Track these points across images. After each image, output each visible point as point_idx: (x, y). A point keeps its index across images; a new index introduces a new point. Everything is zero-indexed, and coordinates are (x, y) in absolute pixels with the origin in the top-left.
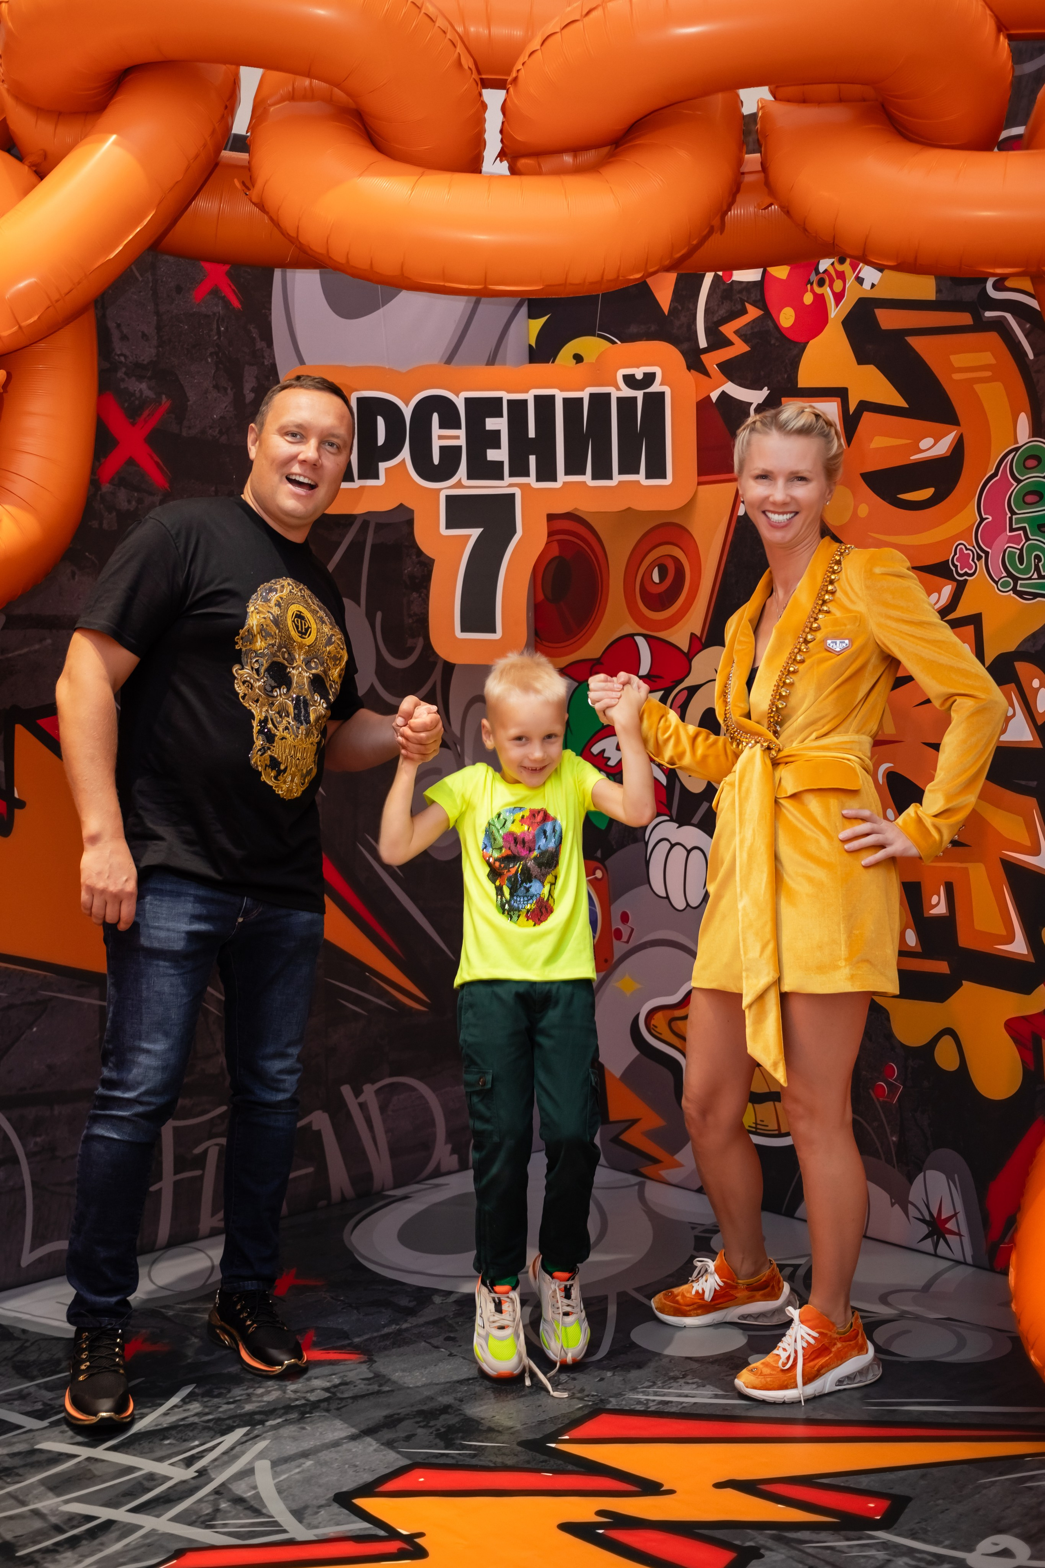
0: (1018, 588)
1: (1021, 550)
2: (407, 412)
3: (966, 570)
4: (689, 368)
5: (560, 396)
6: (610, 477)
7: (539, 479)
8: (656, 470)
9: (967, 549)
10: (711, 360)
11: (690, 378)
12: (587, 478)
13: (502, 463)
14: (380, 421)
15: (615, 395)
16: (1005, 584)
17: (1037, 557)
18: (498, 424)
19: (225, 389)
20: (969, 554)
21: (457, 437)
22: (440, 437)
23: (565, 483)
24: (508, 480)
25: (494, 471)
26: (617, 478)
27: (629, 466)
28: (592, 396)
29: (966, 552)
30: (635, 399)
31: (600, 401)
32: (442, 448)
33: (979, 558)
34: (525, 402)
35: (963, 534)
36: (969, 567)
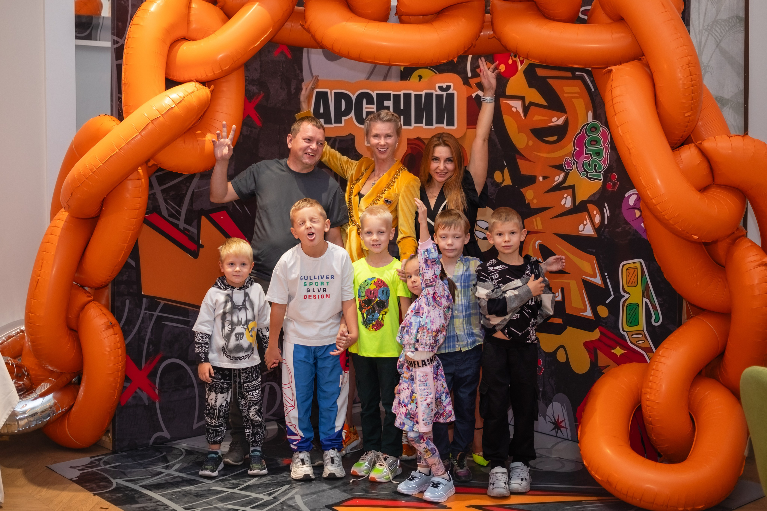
0: (588, 176)
1: (589, 162)
2: (354, 98)
4: (464, 84)
5: (413, 93)
6: (432, 125)
7: (405, 124)
10: (473, 82)
11: (464, 88)
12: (423, 125)
14: (343, 102)
15: (435, 93)
16: (584, 174)
17: (595, 165)
18: (389, 103)
19: (285, 89)
21: (373, 108)
22: (366, 108)
23: (414, 127)
26: (435, 126)
27: (440, 121)
28: (426, 93)
30: (443, 95)
31: (429, 95)
32: (367, 113)
34: (399, 95)
35: (568, 155)
36: (571, 167)
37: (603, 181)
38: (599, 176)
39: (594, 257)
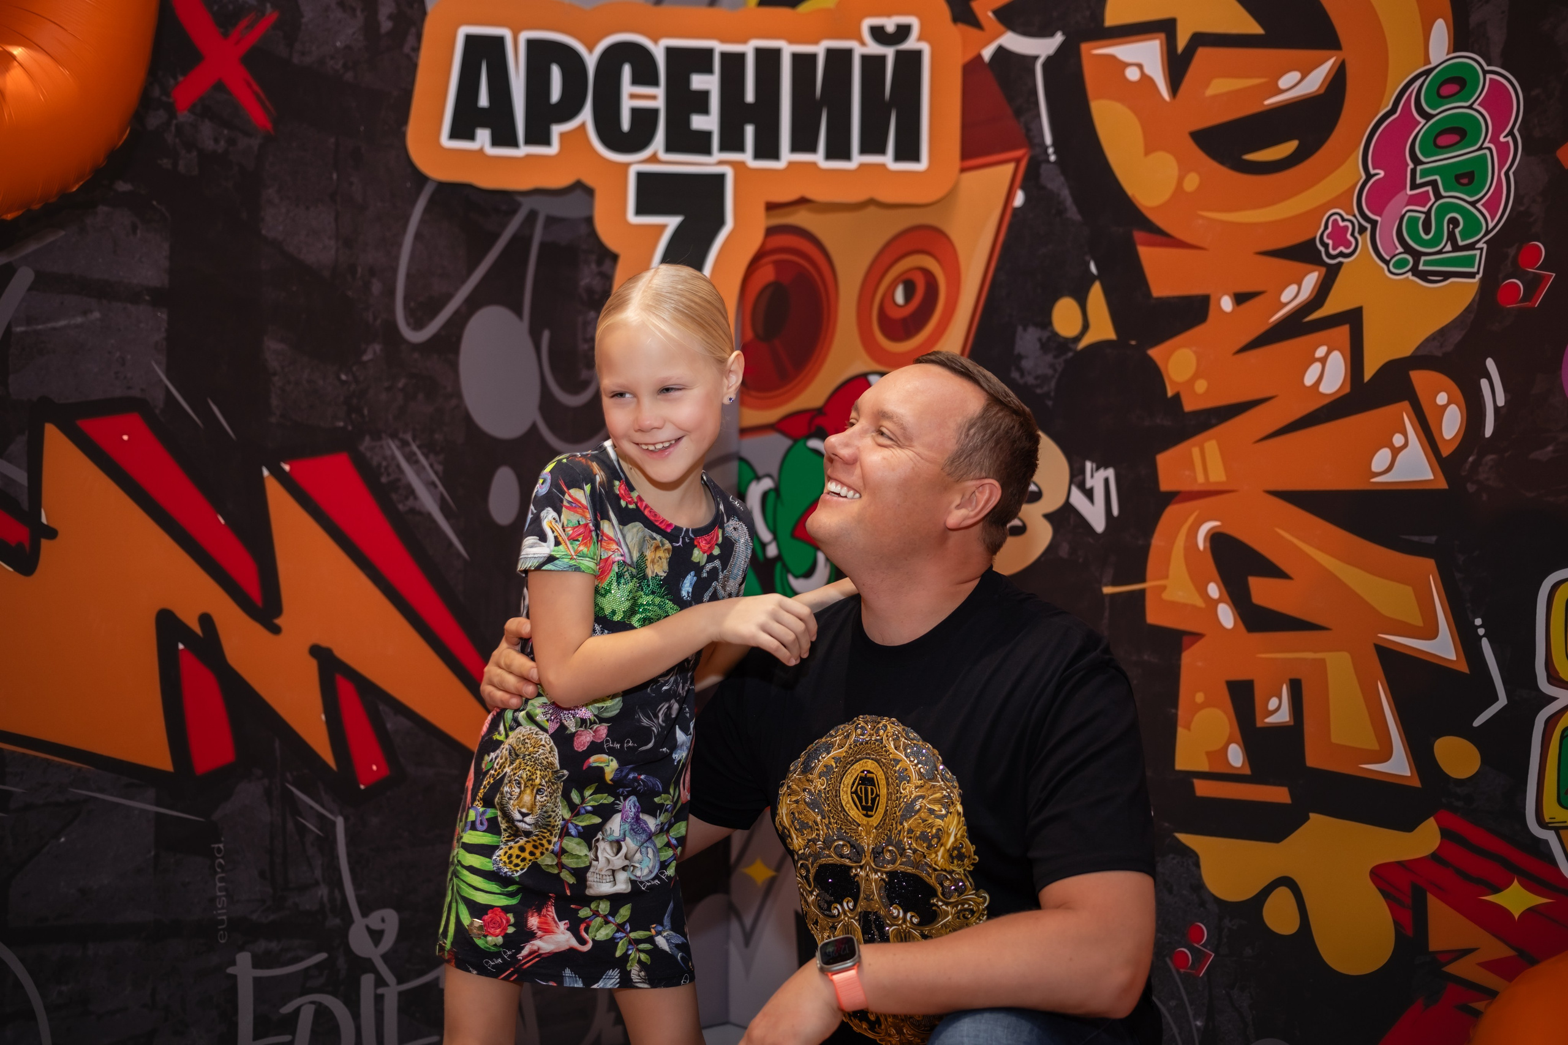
0: (1421, 267)
1: (1428, 213)
2: (591, 60)
3: (1342, 249)
4: (956, 18)
5: (788, 50)
7: (759, 155)
8: (908, 150)
9: (1343, 220)
10: (985, 5)
11: (955, 33)
12: (818, 158)
13: (708, 135)
14: (556, 72)
15: (858, 51)
16: (1401, 264)
17: (1451, 222)
18: (707, 82)
19: (354, 10)
20: (1346, 227)
21: (653, 97)
22: (633, 96)
23: (791, 164)
24: (717, 155)
25: (700, 143)
26: (858, 159)
27: (873, 144)
29: (1342, 224)
31: (839, 59)
32: (635, 112)
33: (1362, 230)
34: (741, 57)
35: (1340, 201)
36: (1347, 244)
37: (1482, 280)
38: (1470, 261)
39: (1429, 564)
